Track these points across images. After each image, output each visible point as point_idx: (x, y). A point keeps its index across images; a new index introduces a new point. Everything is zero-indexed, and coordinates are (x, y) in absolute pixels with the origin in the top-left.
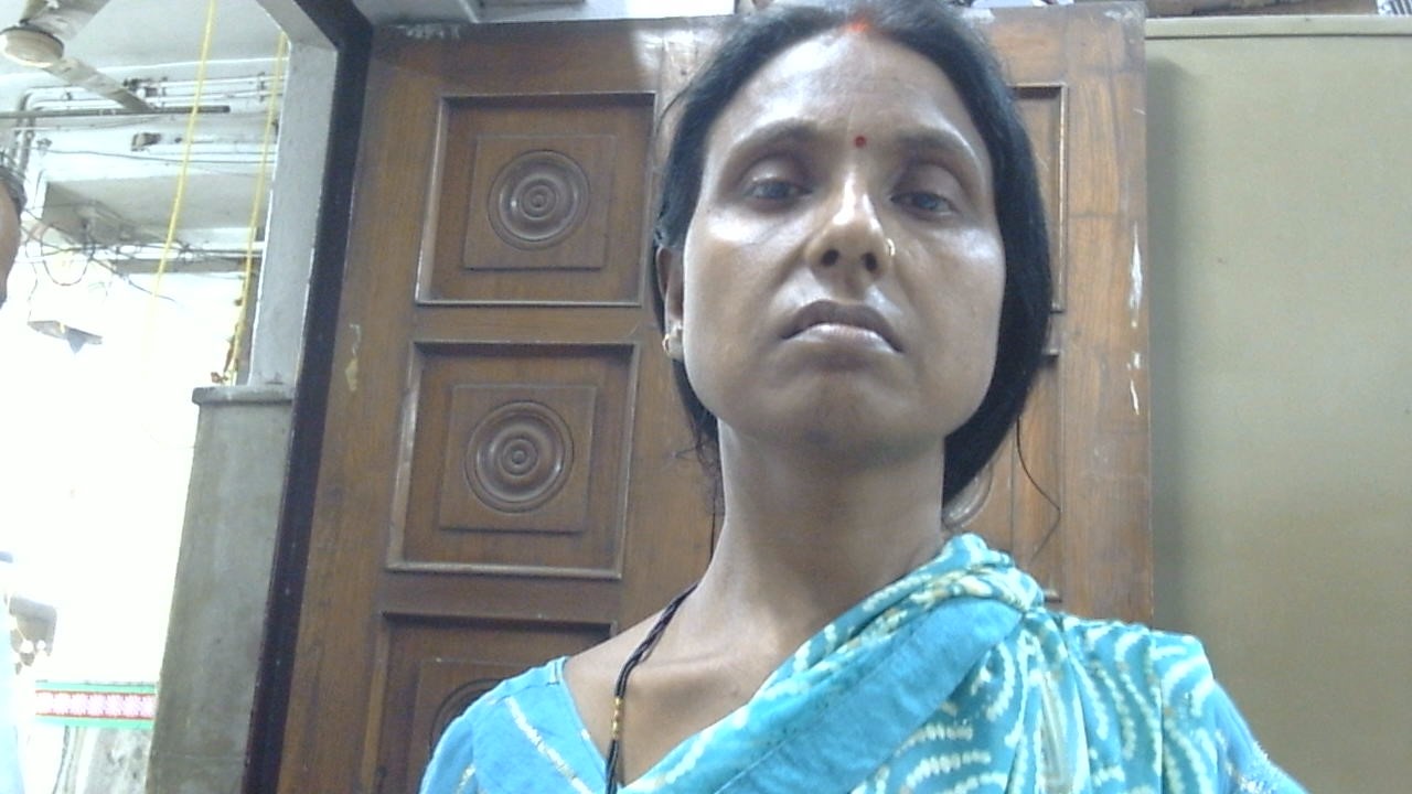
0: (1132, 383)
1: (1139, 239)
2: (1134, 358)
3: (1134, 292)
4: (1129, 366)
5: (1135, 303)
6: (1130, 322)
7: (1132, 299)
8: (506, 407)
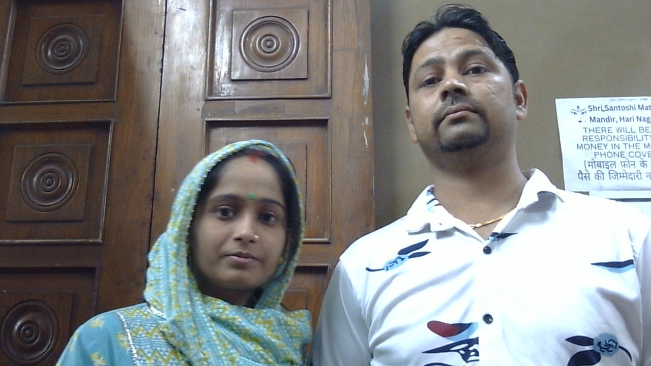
0: (365, 132)
1: (367, 61)
2: (365, 121)
3: (365, 88)
4: (363, 124)
5: (366, 93)
6: (363, 103)
7: (364, 90)
8: (43, 156)
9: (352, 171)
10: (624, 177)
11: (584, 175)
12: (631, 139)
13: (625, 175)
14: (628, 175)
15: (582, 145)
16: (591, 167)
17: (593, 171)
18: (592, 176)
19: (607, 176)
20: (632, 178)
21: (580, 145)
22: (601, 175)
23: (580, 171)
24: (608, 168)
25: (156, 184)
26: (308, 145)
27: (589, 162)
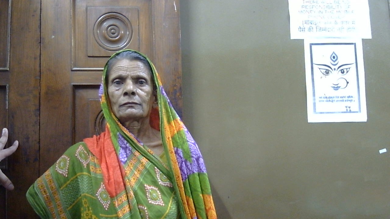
0: (174, 2)
9: (167, 27)
10: (324, 30)
11: (302, 29)
12: (329, 8)
13: (325, 29)
14: (327, 29)
15: (301, 11)
16: (306, 24)
17: (307, 26)
18: (306, 30)
19: (315, 29)
20: (329, 31)
21: (300, 11)
22: (312, 29)
23: (300, 27)
24: (316, 25)
25: (42, 33)
26: (139, 9)
27: (305, 21)
